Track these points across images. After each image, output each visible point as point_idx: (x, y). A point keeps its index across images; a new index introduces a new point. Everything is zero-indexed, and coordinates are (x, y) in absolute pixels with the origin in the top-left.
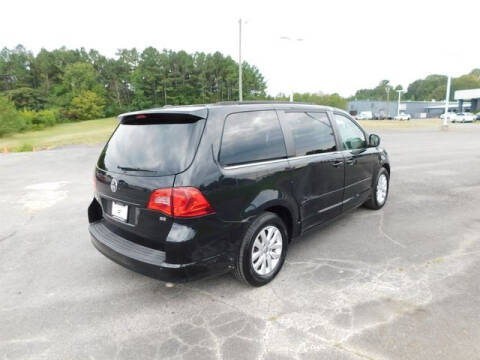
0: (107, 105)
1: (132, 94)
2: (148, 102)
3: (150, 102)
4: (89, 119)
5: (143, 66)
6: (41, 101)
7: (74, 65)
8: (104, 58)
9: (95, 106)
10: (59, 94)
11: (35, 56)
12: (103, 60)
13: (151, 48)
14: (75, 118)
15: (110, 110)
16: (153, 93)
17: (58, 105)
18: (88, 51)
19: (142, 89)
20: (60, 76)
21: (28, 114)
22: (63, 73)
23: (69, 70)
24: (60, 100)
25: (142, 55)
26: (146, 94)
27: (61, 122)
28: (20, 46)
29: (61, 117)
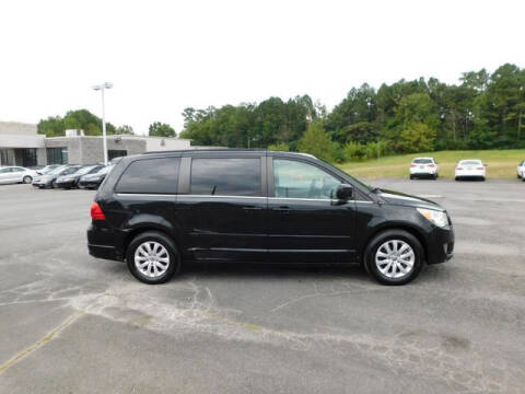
0: (438, 137)
1: (472, 125)
2: (490, 134)
3: (495, 133)
4: (415, 152)
5: (492, 89)
6: (375, 135)
7: (409, 97)
8: (444, 85)
9: (424, 139)
10: (390, 127)
11: (376, 92)
12: (443, 87)
13: (507, 66)
14: (402, 151)
15: (441, 142)
16: (500, 122)
17: (387, 138)
18: (426, 81)
19: (487, 117)
20: (394, 109)
21: (352, 147)
22: (397, 106)
23: (404, 102)
24: (390, 133)
25: (494, 76)
26: (491, 124)
27: (388, 155)
28: (365, 85)
29: (388, 150)
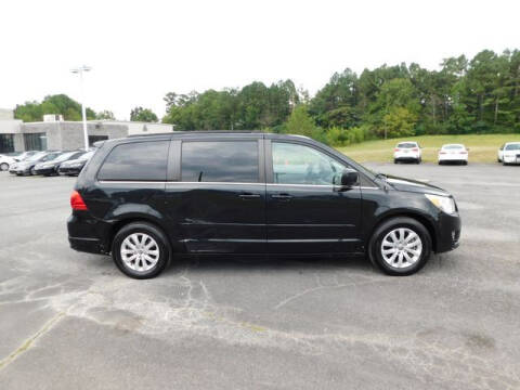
0: (419, 122)
1: (451, 110)
2: (469, 119)
3: (474, 118)
4: (397, 137)
5: (471, 75)
6: (356, 120)
7: (391, 82)
8: (425, 70)
9: (405, 124)
10: (372, 112)
11: (358, 77)
12: (424, 72)
13: (486, 52)
14: (382, 136)
15: (422, 127)
16: (478, 108)
17: (369, 123)
18: (408, 66)
19: (466, 102)
20: (376, 94)
21: (336, 131)
22: (379, 91)
23: (385, 87)
24: (372, 118)
25: (473, 62)
26: (470, 109)
27: (370, 140)
28: (348, 69)
29: (370, 134)
